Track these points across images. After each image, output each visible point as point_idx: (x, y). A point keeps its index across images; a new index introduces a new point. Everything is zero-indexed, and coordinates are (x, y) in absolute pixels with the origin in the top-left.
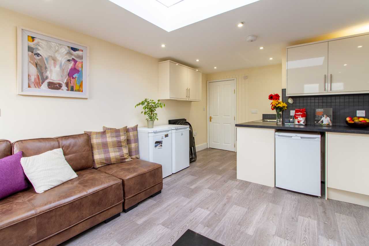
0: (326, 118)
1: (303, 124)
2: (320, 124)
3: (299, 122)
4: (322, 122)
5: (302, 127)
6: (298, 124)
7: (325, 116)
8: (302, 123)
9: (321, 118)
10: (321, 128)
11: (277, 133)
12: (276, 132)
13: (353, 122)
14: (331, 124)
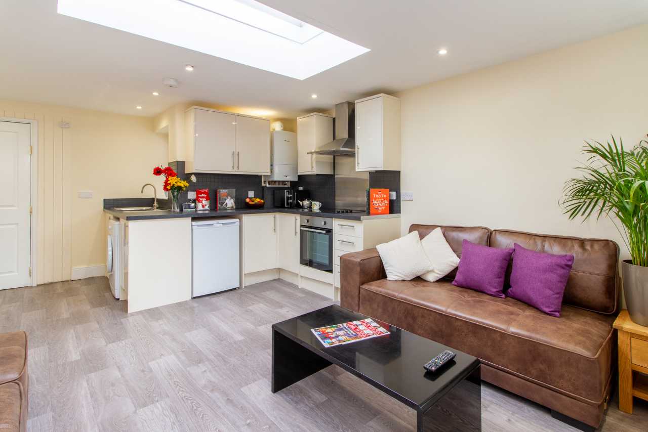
0: (230, 200)
1: (209, 209)
2: (225, 208)
3: (203, 206)
4: (226, 205)
5: (207, 212)
6: (202, 209)
7: (229, 198)
8: (207, 207)
9: (226, 200)
10: (225, 211)
11: (194, 223)
12: (192, 221)
13: (254, 203)
14: (234, 207)
